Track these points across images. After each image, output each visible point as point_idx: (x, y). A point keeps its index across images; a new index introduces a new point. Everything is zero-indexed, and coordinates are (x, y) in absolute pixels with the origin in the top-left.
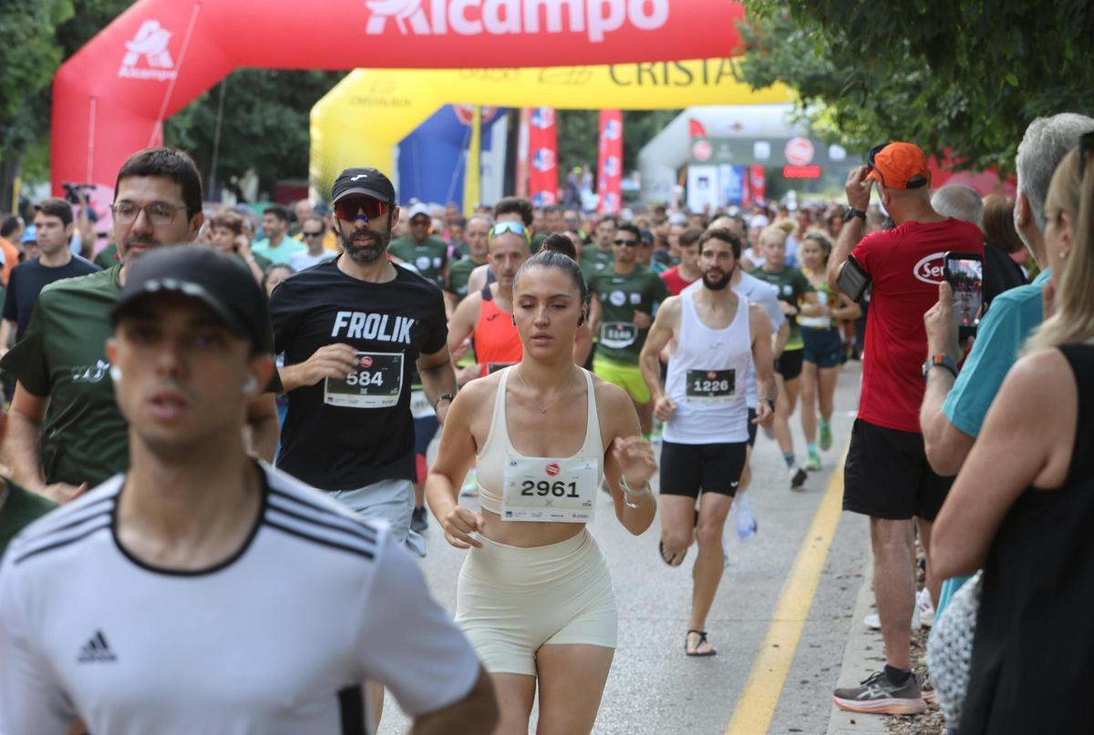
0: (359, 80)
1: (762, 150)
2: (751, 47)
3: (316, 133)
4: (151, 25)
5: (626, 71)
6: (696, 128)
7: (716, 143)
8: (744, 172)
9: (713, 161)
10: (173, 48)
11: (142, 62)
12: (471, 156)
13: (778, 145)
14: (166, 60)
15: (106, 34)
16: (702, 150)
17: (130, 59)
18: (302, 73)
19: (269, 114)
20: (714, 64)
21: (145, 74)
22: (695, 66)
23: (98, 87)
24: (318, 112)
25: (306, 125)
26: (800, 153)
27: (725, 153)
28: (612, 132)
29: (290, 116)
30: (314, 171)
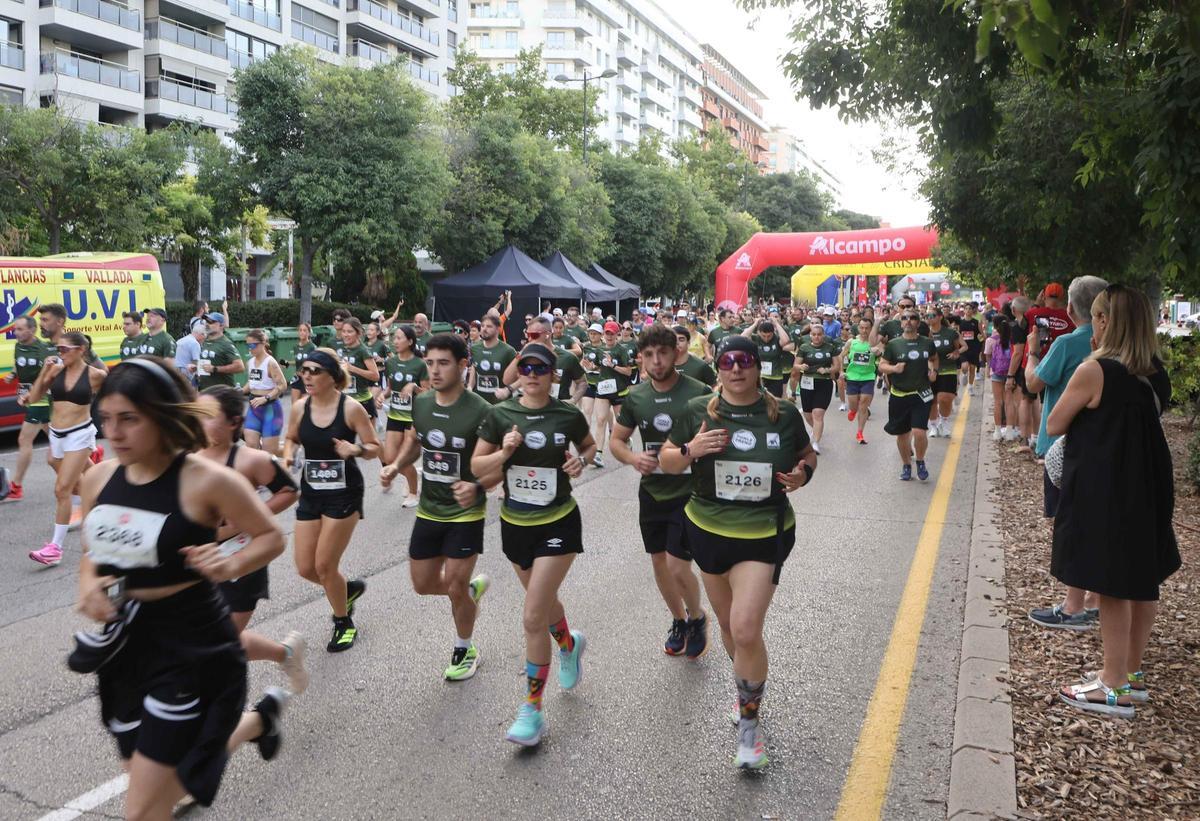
0: (805, 268)
1: (932, 286)
2: (934, 256)
3: (792, 284)
4: (744, 254)
5: (890, 264)
6: (910, 280)
7: (917, 284)
8: (926, 294)
9: (916, 290)
10: (751, 261)
11: (742, 265)
12: (840, 290)
13: (938, 285)
14: (749, 264)
15: (731, 257)
16: (913, 286)
17: (738, 264)
18: (787, 267)
19: (778, 279)
20: (919, 261)
21: (743, 268)
22: (913, 262)
23: (729, 272)
24: (793, 278)
25: (790, 282)
26: (945, 287)
27: (920, 287)
28: (884, 282)
29: (784, 279)
30: (792, 295)
